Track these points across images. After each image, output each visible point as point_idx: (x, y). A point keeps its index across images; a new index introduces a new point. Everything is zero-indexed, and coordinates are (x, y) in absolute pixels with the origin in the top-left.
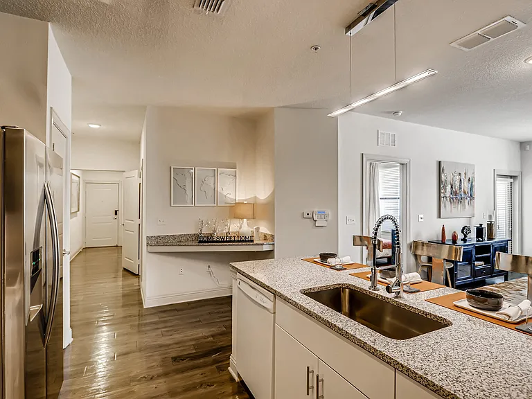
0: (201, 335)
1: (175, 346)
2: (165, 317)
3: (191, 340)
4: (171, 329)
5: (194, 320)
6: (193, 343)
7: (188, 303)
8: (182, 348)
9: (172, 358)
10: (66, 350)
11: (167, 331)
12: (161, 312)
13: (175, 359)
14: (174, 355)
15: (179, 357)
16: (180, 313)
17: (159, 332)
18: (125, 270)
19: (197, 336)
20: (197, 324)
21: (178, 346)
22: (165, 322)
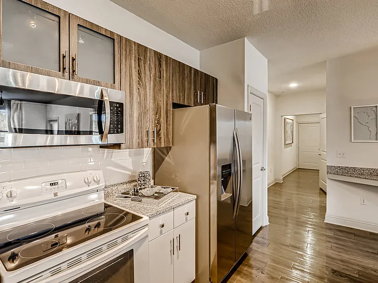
0: (372, 266)
1: (339, 262)
2: (342, 236)
3: (358, 265)
4: (341, 247)
5: (371, 251)
6: (360, 269)
7: (371, 233)
8: (346, 267)
9: (333, 270)
10: (264, 228)
11: (337, 247)
12: (339, 231)
13: (334, 272)
14: (335, 269)
15: (339, 272)
16: (357, 238)
17: (329, 245)
18: (321, 189)
19: (367, 265)
20: (372, 255)
21: (342, 263)
22: (339, 239)
